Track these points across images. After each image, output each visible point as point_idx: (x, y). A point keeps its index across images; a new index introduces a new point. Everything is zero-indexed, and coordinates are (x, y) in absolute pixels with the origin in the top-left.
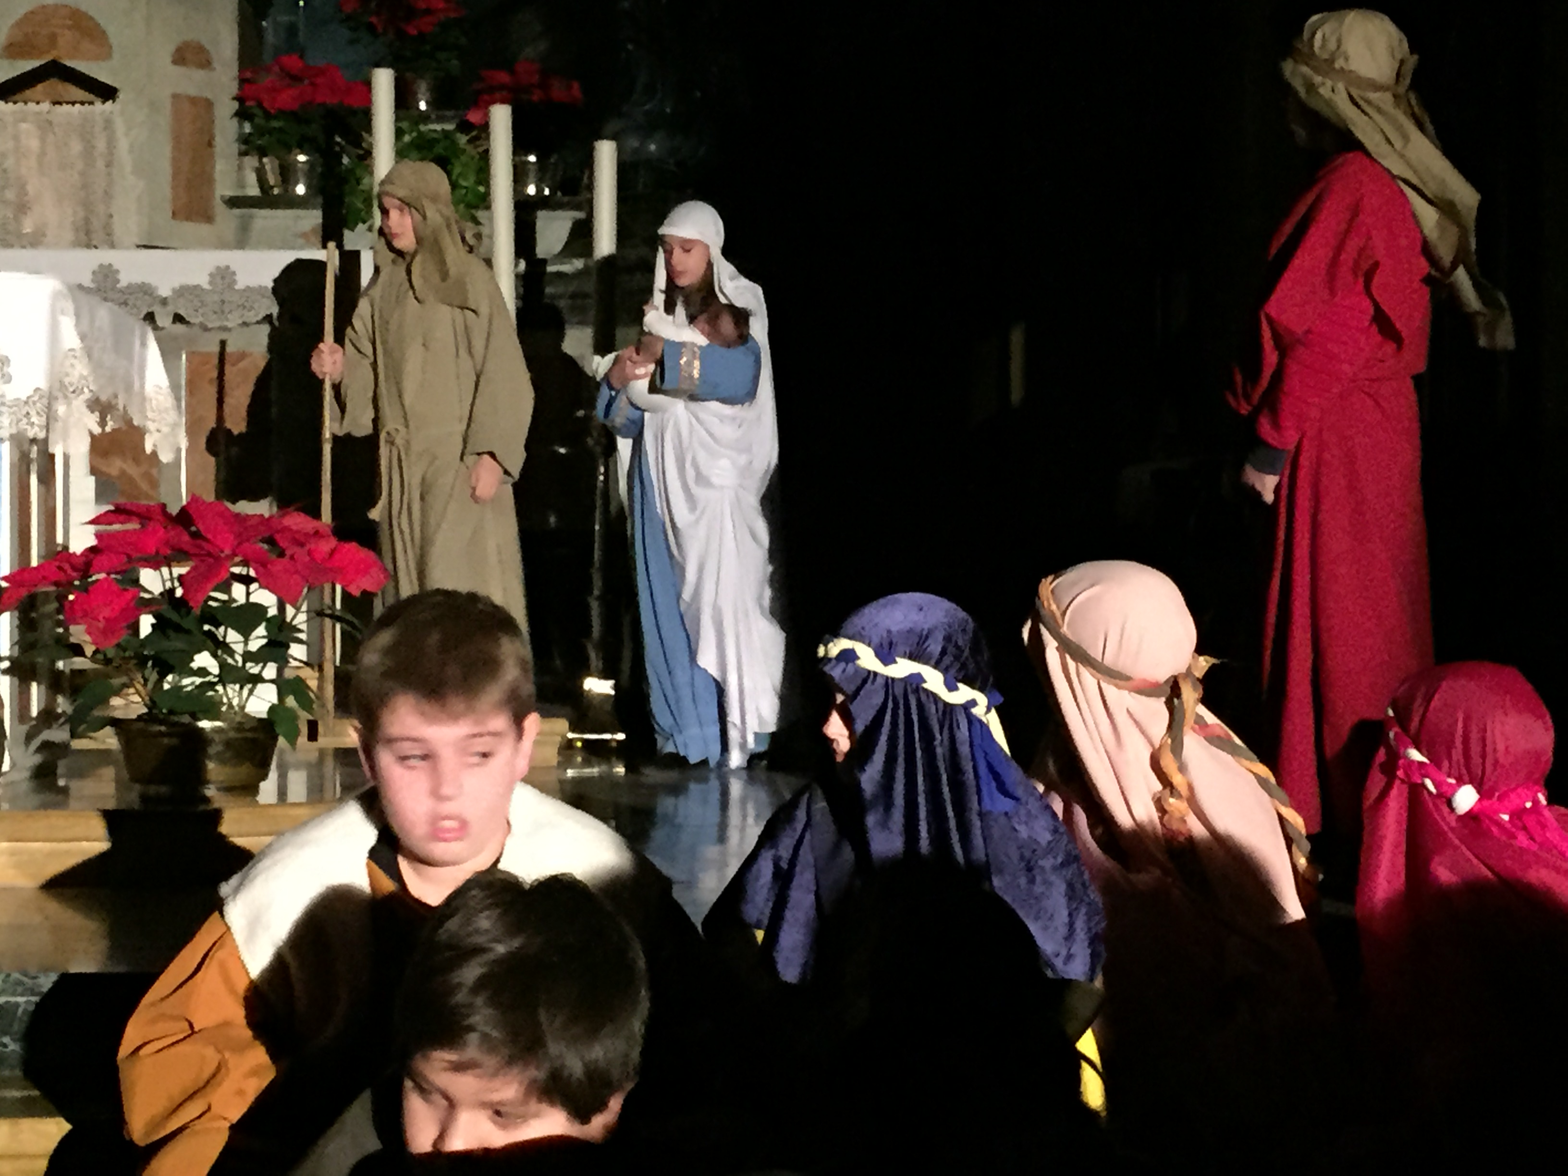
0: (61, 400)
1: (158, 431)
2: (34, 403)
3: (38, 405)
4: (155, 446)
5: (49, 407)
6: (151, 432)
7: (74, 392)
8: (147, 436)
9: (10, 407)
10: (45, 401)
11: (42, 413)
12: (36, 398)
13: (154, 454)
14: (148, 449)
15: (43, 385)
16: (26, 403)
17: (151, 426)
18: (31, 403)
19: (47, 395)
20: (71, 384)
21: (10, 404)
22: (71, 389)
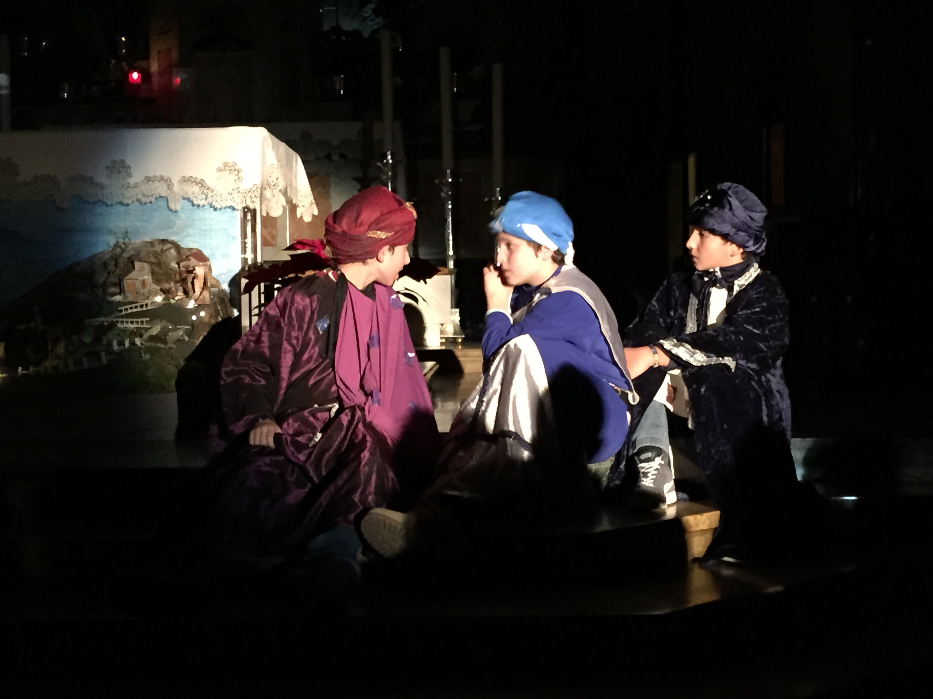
0: (268, 189)
1: (303, 206)
2: (254, 192)
3: (256, 192)
4: (302, 213)
5: (262, 193)
6: (299, 207)
7: (274, 185)
8: (298, 209)
9: (243, 193)
10: (259, 190)
11: (257, 196)
12: (254, 189)
13: (301, 217)
14: (299, 216)
15: (259, 183)
16: (250, 191)
17: (300, 204)
18: (252, 191)
19: (260, 187)
20: (273, 182)
21: (242, 192)
22: (273, 184)
